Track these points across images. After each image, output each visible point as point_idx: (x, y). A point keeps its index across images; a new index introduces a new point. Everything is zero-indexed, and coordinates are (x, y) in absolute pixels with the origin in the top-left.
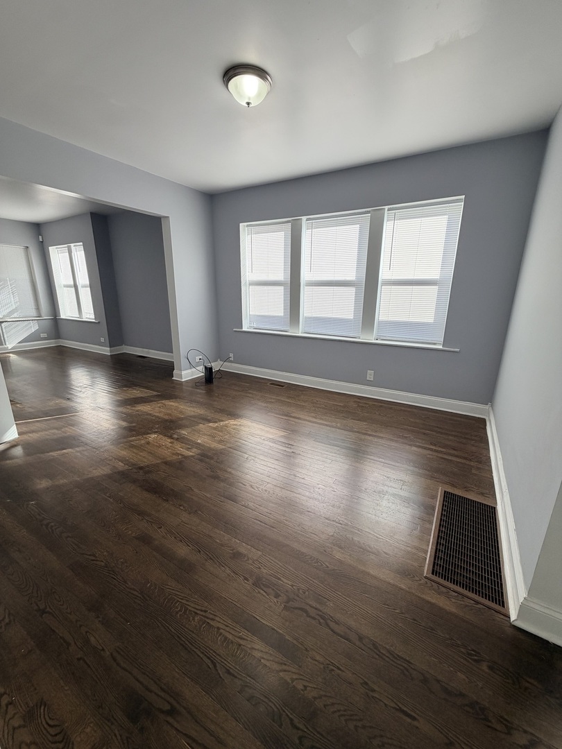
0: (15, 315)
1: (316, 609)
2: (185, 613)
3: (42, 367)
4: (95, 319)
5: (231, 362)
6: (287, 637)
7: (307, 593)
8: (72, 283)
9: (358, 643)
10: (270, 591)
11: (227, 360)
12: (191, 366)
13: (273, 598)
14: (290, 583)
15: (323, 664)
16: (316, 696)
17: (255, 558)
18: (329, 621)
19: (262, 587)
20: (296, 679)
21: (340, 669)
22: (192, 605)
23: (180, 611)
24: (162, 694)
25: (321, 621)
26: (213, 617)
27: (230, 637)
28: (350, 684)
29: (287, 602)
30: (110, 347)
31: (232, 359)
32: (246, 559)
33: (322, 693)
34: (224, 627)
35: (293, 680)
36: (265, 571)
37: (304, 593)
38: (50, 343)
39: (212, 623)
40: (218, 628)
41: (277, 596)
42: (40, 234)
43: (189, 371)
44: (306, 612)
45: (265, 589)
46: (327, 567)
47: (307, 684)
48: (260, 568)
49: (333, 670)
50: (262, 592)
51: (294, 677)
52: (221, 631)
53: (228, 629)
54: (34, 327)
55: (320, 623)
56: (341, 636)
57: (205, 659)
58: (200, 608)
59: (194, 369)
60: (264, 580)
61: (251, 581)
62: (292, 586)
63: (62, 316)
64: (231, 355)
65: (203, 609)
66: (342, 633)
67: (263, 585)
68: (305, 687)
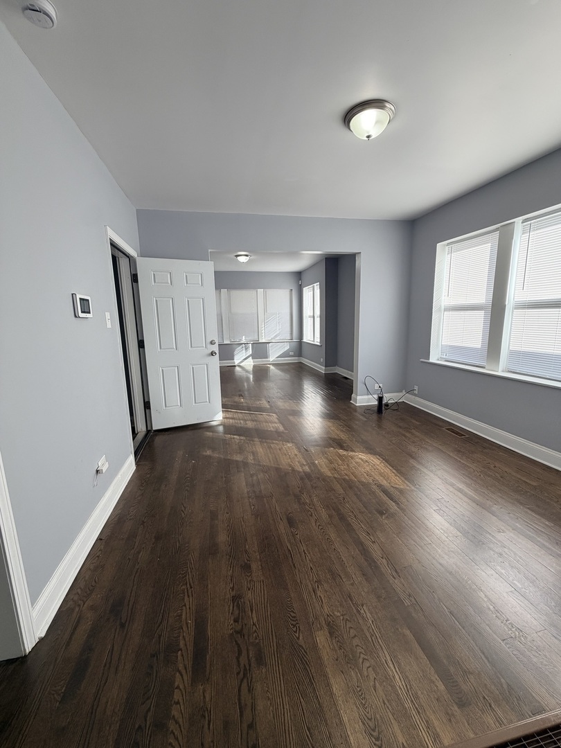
0: (278, 338)
1: (249, 661)
2: (183, 577)
3: (287, 376)
4: (320, 342)
5: (415, 395)
6: (208, 657)
7: (257, 641)
8: (312, 314)
9: (245, 726)
10: (236, 612)
11: (410, 392)
12: (369, 393)
13: (232, 618)
14: (255, 620)
15: (205, 702)
16: (176, 717)
17: (255, 579)
18: (245, 681)
19: (235, 604)
20: (180, 690)
21: (209, 725)
22: (190, 576)
23: (183, 574)
24: (130, 612)
25: (242, 673)
26: (190, 595)
27: (184, 617)
28: (202, 745)
29: (237, 632)
30: (326, 367)
31: (416, 392)
32: (249, 575)
33: (180, 720)
34: (188, 607)
35: (178, 687)
36: (250, 595)
37: (256, 639)
38: (294, 360)
39: (186, 597)
40: (185, 605)
41: (236, 621)
42: (300, 279)
43: (366, 397)
44: (240, 652)
45: (235, 608)
46: (298, 638)
47: (181, 701)
48: (249, 589)
49: (205, 717)
50: (231, 608)
51: (181, 687)
52: (184, 608)
53: (188, 610)
54: (287, 347)
55: (238, 673)
56: (240, 703)
57: (161, 617)
58: (191, 582)
59: (370, 396)
60: (242, 600)
61: (233, 593)
62: (254, 624)
63: (305, 340)
64: (416, 387)
65: (192, 584)
66: (243, 702)
67: (238, 603)
68: (178, 703)
